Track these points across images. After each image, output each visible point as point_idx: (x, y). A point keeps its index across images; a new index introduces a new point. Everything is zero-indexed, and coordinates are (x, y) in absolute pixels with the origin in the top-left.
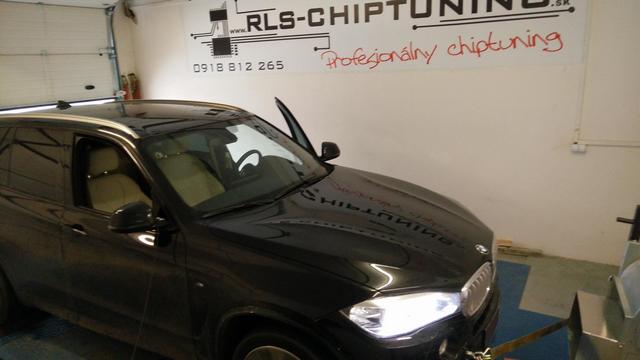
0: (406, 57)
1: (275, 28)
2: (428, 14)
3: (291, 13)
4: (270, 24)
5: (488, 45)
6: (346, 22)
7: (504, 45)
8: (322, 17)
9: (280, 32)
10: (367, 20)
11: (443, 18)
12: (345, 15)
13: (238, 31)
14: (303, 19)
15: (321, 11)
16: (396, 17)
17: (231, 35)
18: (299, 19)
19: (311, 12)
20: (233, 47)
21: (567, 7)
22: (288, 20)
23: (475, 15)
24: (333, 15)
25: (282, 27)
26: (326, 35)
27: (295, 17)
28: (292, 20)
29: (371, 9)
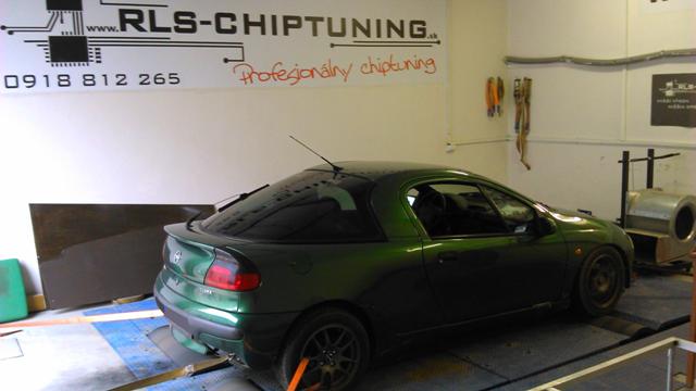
0: (326, 74)
1: (168, 30)
2: (343, 34)
3: (192, 15)
4: (158, 25)
5: (390, 66)
6: (263, 32)
7: (401, 67)
8: (234, 23)
9: (174, 36)
10: (286, 33)
11: (356, 39)
12: (261, 24)
14: (209, 23)
15: (233, 17)
16: (315, 33)
17: (87, 34)
18: (203, 23)
19: (219, 16)
20: (92, 51)
21: (436, 40)
22: (186, 22)
23: (379, 40)
24: (248, 24)
25: (178, 30)
26: (239, 45)
27: (197, 20)
28: (193, 23)
29: (290, 22)
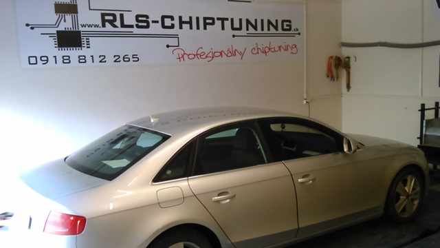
0: (229, 55)
1: (132, 26)
2: (240, 29)
3: (147, 17)
4: (126, 23)
5: (270, 49)
6: (191, 28)
7: (276, 50)
8: (173, 22)
9: (136, 30)
10: (205, 28)
11: (248, 32)
12: (190, 22)
13: (89, 26)
14: (157, 22)
15: (172, 18)
16: (223, 29)
17: (81, 29)
18: (153, 22)
19: (163, 17)
20: (84, 40)
21: (297, 32)
22: (143, 21)
23: (263, 32)
24: (181, 23)
25: (138, 26)
26: (176, 36)
27: (150, 20)
28: (148, 22)
29: (208, 21)
